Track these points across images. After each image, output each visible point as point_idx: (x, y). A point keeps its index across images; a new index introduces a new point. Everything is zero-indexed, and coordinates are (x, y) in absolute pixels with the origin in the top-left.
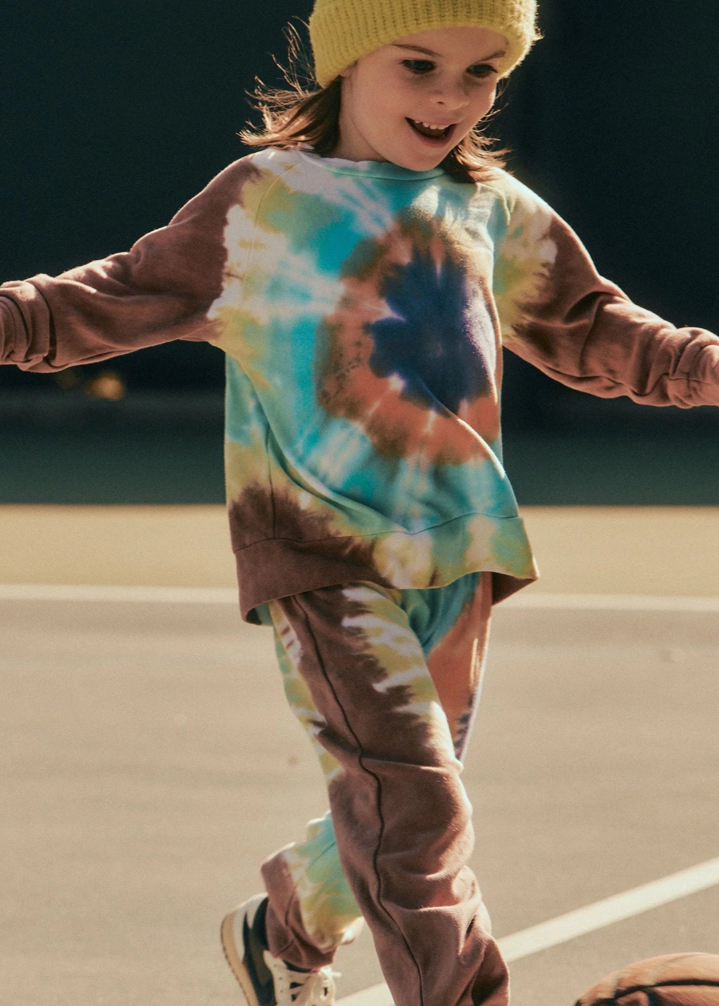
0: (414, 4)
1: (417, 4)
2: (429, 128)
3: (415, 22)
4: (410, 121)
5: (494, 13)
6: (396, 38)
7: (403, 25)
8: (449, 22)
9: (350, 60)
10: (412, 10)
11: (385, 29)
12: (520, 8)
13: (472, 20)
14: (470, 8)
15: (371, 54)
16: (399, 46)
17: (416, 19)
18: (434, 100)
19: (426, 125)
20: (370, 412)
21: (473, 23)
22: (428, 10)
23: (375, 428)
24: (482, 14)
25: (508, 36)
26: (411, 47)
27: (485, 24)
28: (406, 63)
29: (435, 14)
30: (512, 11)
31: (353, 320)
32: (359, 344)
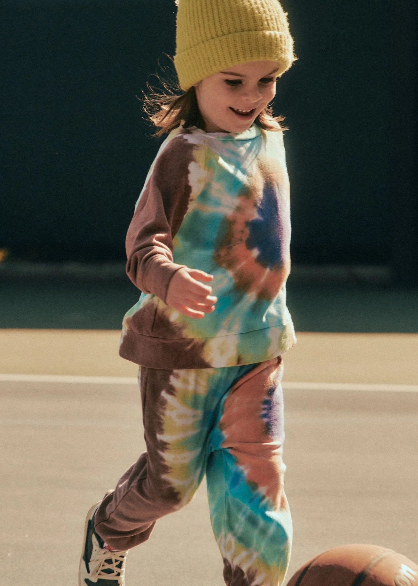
0: (229, 52)
1: (231, 52)
2: (242, 112)
3: (231, 61)
4: (232, 109)
5: (271, 52)
6: (222, 70)
7: (225, 63)
8: (249, 60)
9: (198, 80)
10: (229, 55)
11: (215, 65)
12: (286, 47)
13: (261, 58)
14: (259, 52)
15: (208, 77)
16: (223, 73)
17: (231, 60)
18: (244, 98)
19: (240, 111)
20: (239, 267)
21: (262, 59)
22: (237, 54)
23: (239, 275)
24: (265, 53)
25: (280, 62)
26: (230, 73)
27: (268, 59)
28: (228, 82)
29: (241, 57)
30: (281, 49)
31: (241, 219)
32: (242, 232)
